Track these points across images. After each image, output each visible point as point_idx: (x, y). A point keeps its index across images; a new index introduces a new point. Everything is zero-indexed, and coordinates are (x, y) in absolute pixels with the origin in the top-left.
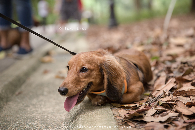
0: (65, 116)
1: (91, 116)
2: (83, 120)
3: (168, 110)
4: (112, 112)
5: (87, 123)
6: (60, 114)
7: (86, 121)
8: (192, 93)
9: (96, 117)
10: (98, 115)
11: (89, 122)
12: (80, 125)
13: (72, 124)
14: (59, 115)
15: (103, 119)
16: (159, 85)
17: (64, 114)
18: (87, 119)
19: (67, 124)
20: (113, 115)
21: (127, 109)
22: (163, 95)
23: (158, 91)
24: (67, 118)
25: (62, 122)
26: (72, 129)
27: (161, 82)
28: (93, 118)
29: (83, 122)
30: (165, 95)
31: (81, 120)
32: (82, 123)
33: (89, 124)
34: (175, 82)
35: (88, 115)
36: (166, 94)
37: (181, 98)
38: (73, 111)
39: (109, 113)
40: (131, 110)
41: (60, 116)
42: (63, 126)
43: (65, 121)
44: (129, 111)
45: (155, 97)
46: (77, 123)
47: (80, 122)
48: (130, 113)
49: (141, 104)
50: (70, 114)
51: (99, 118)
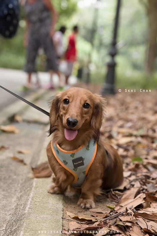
0: (10, 215)
1: (37, 223)
2: (26, 227)
3: (122, 233)
4: (62, 222)
5: (30, 232)
6: (5, 211)
7: (29, 229)
8: (154, 217)
9: (42, 226)
10: (45, 224)
11: (32, 231)
12: (22, 232)
13: (14, 228)
14: (3, 213)
15: (49, 230)
16: (127, 199)
17: (10, 212)
18: (32, 226)
19: (9, 227)
20: (62, 227)
21: (80, 222)
22: (125, 212)
23: (121, 207)
24: (11, 219)
25: (5, 222)
26: (12, 235)
27: (130, 195)
28: (38, 227)
29: (26, 229)
30: (126, 213)
31: (24, 226)
32: (25, 231)
33: (32, 233)
34: (144, 199)
35: (35, 222)
36: (128, 212)
37: (141, 221)
38: (20, 213)
39: (59, 223)
40: (85, 224)
41: (4, 215)
42: (4, 228)
43: (9, 222)
44: (81, 225)
45: (117, 212)
46: (19, 229)
47: (23, 229)
48: (80, 229)
49: (96, 219)
50: (16, 214)
51: (45, 227)
